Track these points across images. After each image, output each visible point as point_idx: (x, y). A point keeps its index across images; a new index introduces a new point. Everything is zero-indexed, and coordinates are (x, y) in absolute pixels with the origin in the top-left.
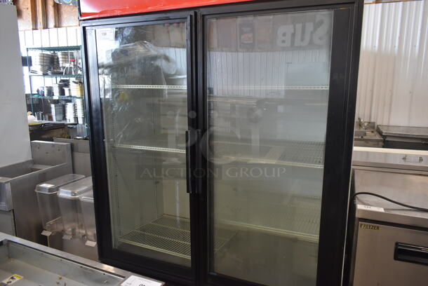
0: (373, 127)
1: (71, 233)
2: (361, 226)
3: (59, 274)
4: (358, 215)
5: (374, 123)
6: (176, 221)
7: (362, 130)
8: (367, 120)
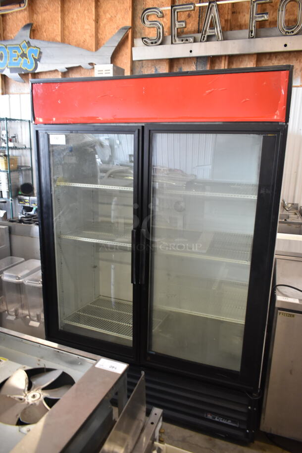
0: (297, 209)
1: (14, 314)
2: (280, 314)
3: (37, 356)
4: (277, 305)
5: (298, 204)
6: (111, 302)
7: (285, 212)
8: (290, 201)
